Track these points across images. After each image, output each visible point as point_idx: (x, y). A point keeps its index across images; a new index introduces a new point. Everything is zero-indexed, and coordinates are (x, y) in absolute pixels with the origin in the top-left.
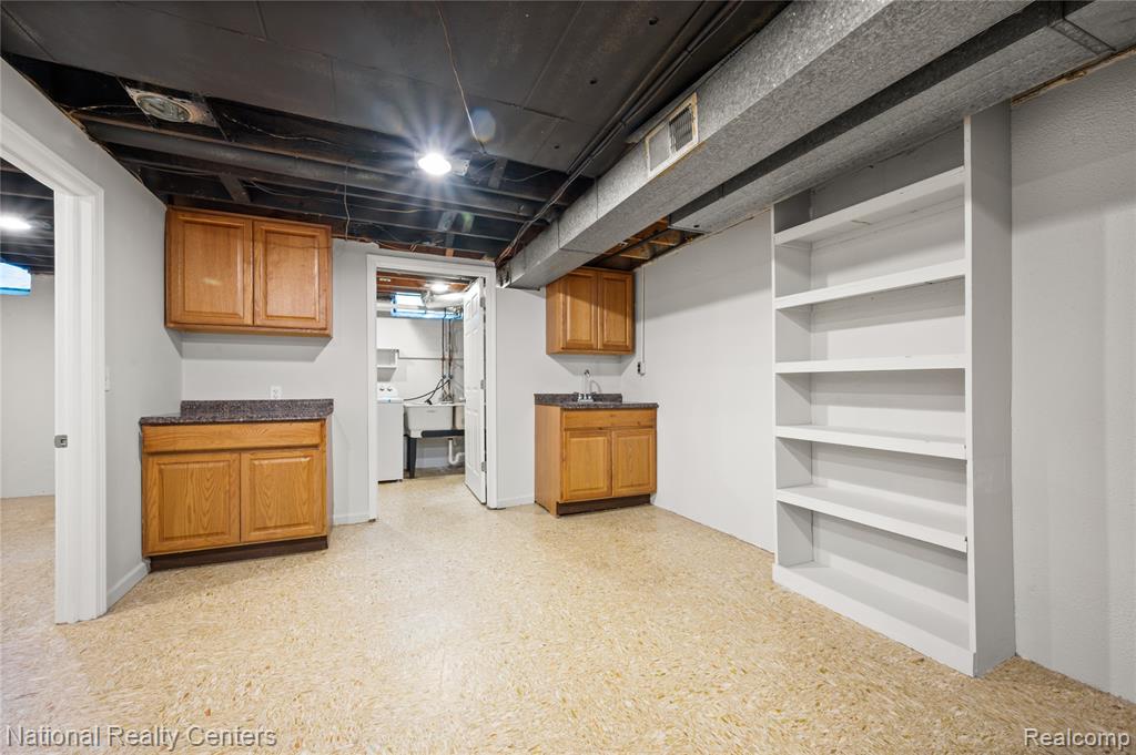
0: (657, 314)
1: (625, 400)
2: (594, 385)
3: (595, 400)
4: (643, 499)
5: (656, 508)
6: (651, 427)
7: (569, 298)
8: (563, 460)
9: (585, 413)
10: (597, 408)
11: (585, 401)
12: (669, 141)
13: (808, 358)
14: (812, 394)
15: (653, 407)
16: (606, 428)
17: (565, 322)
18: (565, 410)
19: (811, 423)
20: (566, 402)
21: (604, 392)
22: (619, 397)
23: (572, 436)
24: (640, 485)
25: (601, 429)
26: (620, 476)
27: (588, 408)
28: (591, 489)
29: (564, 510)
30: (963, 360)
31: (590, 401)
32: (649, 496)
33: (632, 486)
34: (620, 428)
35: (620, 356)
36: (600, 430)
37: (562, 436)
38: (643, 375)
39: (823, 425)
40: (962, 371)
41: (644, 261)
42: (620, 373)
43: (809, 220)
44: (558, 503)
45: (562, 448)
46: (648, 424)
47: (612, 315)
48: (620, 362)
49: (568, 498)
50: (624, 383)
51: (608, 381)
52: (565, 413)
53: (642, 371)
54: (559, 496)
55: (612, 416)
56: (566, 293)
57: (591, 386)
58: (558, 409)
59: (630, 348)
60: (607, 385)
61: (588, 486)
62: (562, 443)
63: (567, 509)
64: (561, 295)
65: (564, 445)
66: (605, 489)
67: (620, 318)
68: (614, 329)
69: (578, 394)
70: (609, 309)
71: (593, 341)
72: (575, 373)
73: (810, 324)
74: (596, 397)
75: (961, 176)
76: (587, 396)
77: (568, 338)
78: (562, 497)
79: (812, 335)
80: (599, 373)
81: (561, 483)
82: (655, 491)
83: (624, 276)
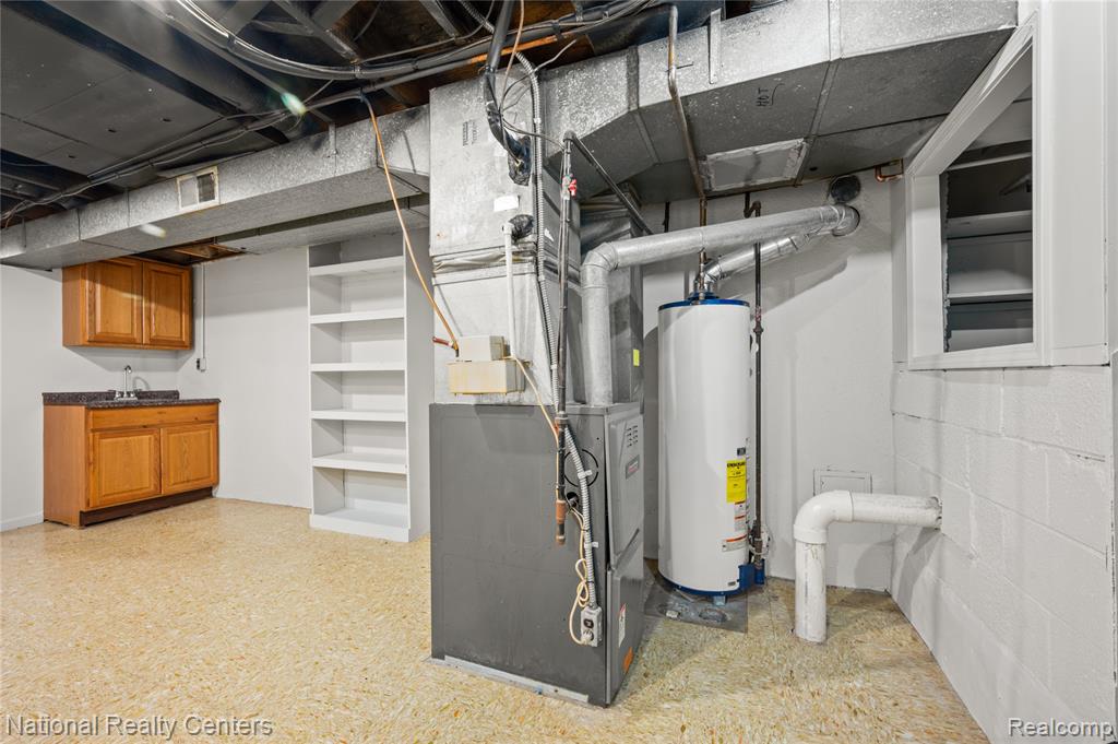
0: (220, 311)
1: (182, 397)
2: (138, 381)
3: (140, 398)
4: (205, 493)
5: (218, 499)
6: (212, 421)
7: (99, 287)
8: (88, 463)
9: (122, 411)
10: (141, 406)
11: (125, 398)
12: (195, 191)
13: (340, 361)
14: (343, 387)
15: (216, 402)
16: (152, 426)
17: (93, 311)
18: (93, 409)
19: (342, 408)
20: (96, 402)
21: (154, 388)
22: (176, 394)
23: (101, 438)
24: (197, 480)
25: (145, 427)
26: (172, 474)
27: (127, 406)
28: (131, 491)
29: (91, 519)
30: (402, 365)
31: (133, 398)
32: (211, 489)
33: (188, 481)
34: (172, 424)
35: (177, 352)
36: (145, 429)
37: (87, 438)
38: (203, 371)
39: (350, 409)
40: (403, 372)
41: (205, 260)
42: (177, 368)
43: (339, 263)
44: (81, 512)
45: (87, 450)
46: (211, 418)
47: (162, 309)
48: (176, 357)
49: (96, 503)
50: (182, 378)
51: (158, 376)
52: (91, 413)
53: (202, 367)
54: (84, 505)
55: (160, 413)
56: (94, 280)
57: (134, 383)
58: (83, 407)
59: (187, 343)
60: (158, 381)
61: (127, 487)
62: (87, 445)
63: (93, 518)
64: (87, 282)
65: (91, 447)
66: (152, 488)
67: (173, 313)
68: (167, 322)
69: (115, 392)
70: (158, 302)
71: (135, 336)
72: (109, 368)
73: (340, 334)
74: (140, 394)
75: (400, 261)
76: (128, 393)
77: (99, 330)
78: (88, 504)
79: (343, 344)
80: (145, 369)
81: (87, 489)
82: (217, 483)
83: (179, 271)
